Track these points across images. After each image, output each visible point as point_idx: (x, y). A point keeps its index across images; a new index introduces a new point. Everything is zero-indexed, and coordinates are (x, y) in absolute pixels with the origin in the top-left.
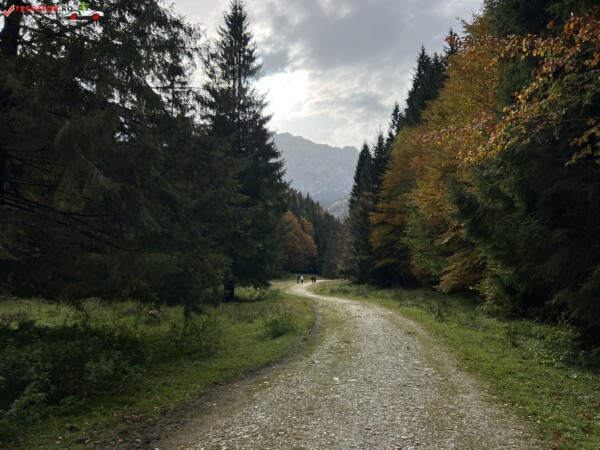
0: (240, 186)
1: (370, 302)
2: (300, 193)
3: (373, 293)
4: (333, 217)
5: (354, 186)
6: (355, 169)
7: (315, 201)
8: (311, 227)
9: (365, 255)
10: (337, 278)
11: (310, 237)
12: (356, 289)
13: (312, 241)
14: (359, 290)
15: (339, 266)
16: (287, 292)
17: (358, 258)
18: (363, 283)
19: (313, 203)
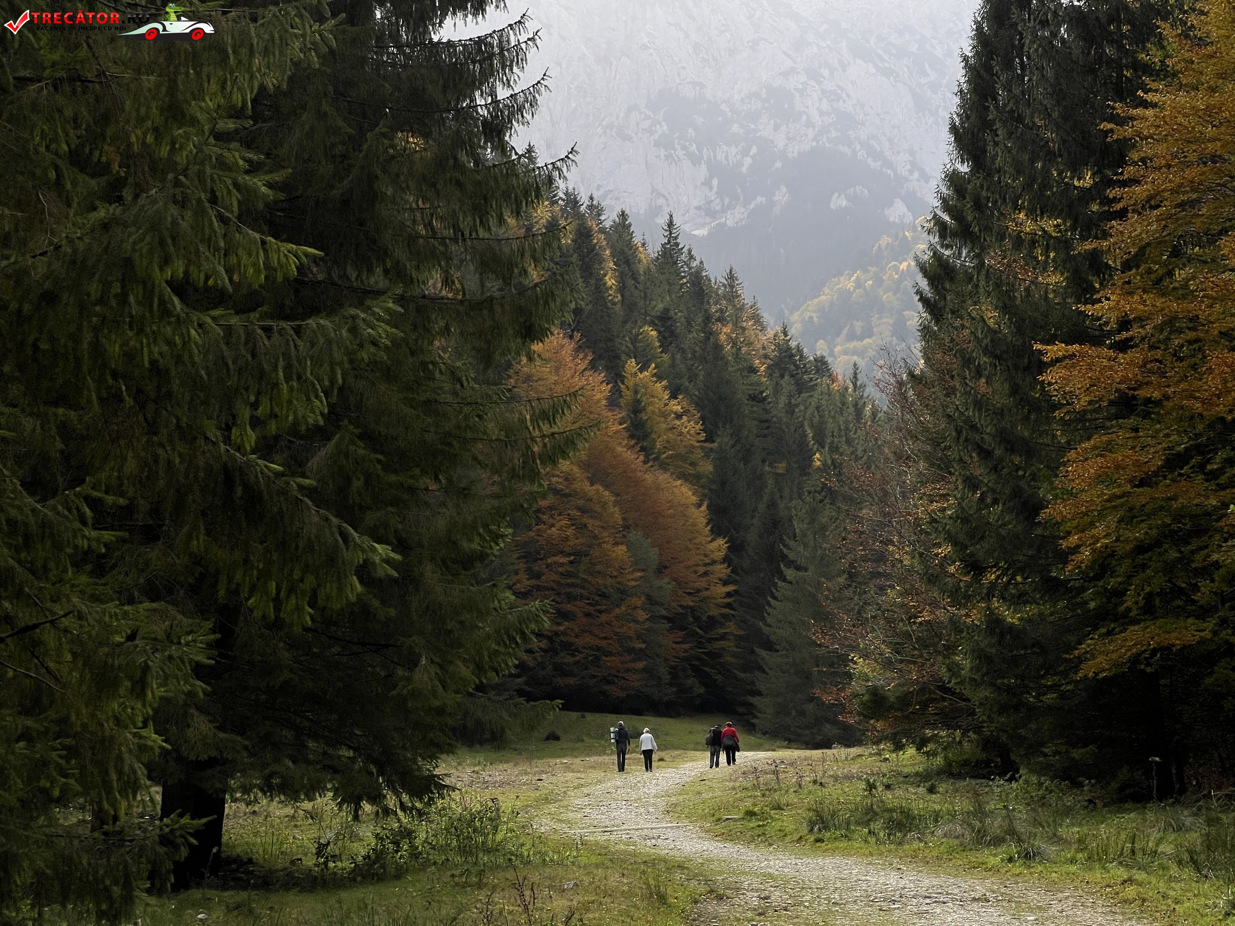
0: (259, 184)
1: (1052, 887)
2: (623, 224)
3: (1070, 830)
4: (821, 365)
5: (953, 178)
6: (958, 74)
7: (715, 273)
8: (691, 427)
9: (1020, 600)
10: (849, 738)
11: (685, 493)
12: (963, 804)
13: (700, 516)
14: (980, 812)
15: (860, 665)
16: (544, 825)
17: (975, 616)
18: (1008, 770)
19: (698, 281)
